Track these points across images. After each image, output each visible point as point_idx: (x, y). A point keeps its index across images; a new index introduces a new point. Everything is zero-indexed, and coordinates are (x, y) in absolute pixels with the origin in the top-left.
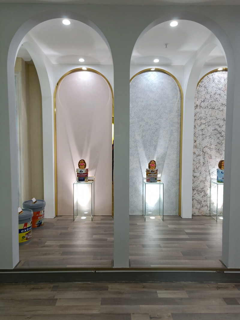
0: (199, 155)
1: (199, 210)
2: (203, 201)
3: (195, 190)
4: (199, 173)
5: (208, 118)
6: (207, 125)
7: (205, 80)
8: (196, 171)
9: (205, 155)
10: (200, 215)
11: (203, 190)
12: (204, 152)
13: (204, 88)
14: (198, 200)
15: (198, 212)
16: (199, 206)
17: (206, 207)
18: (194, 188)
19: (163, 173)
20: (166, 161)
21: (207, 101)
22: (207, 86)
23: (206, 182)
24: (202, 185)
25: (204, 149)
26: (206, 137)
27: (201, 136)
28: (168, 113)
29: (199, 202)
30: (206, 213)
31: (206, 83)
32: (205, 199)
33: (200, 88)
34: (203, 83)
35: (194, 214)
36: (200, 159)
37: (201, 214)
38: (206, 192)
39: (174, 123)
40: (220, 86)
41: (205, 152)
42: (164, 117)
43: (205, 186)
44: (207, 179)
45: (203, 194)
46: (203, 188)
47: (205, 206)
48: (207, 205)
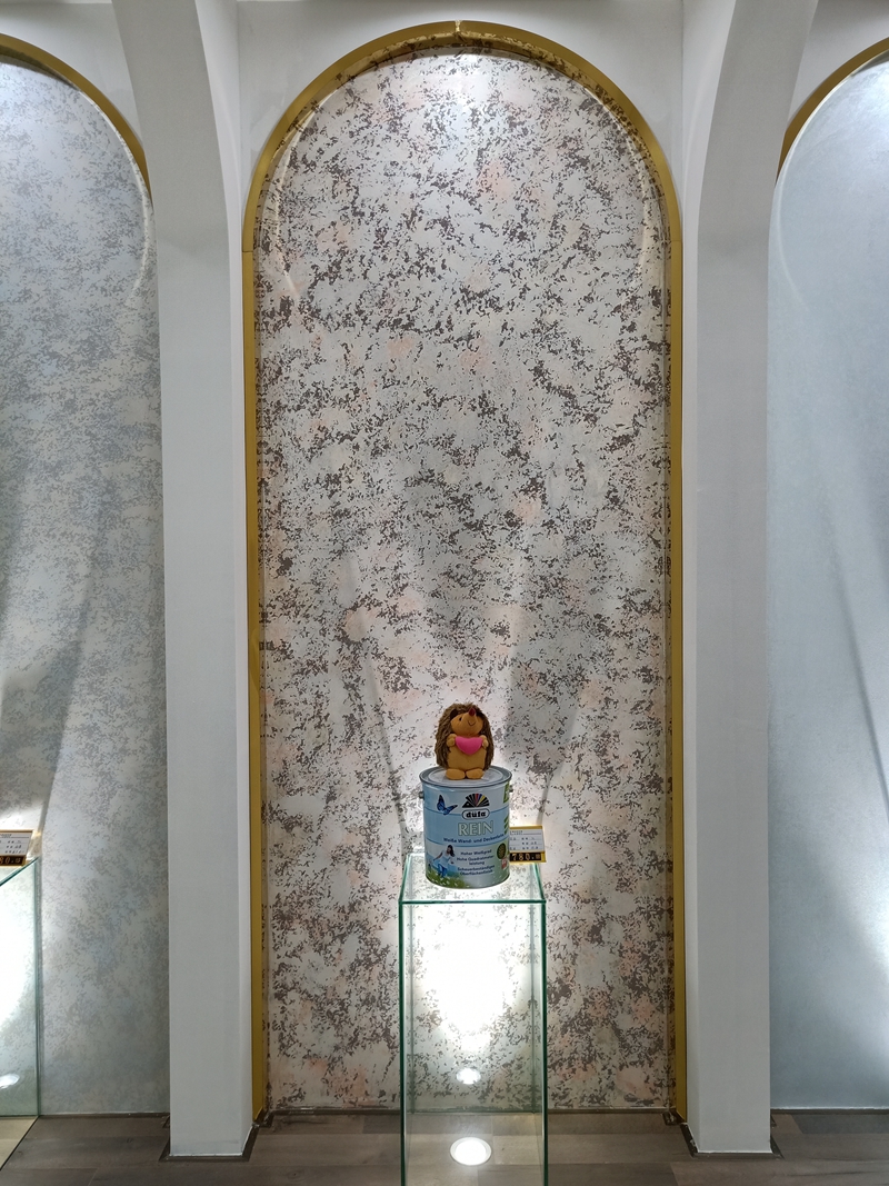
0: (316, 666)
1: (331, 1066)
2: (354, 999)
3: (296, 925)
4: (323, 794)
5: (371, 391)
6: (362, 445)
7: (335, 121)
8: (301, 782)
9: (361, 660)
10: (340, 1104)
11: (353, 917)
12: (349, 643)
13: (329, 179)
14: (318, 992)
15: (320, 1085)
16: (330, 1038)
17: (383, 1043)
18: (285, 909)
19: (54, 799)
20: (74, 708)
21: (358, 270)
22: (353, 161)
23: (373, 864)
24: (343, 886)
25: (352, 618)
26: (361, 531)
27: (323, 528)
28: (78, 358)
29: (330, 1010)
30: (382, 1093)
31: (344, 139)
32: (373, 988)
33: (299, 180)
34: (322, 141)
35: (297, 1104)
36: (323, 690)
37: (347, 1098)
38: (378, 934)
39: (125, 430)
40: (445, 164)
41: (359, 645)
42: (47, 390)
43: (367, 893)
44: (383, 841)
45: (352, 947)
46: (352, 907)
47: (375, 1038)
48: (387, 1031)
